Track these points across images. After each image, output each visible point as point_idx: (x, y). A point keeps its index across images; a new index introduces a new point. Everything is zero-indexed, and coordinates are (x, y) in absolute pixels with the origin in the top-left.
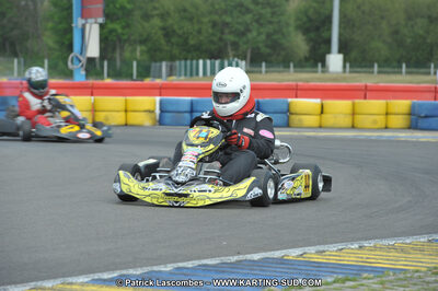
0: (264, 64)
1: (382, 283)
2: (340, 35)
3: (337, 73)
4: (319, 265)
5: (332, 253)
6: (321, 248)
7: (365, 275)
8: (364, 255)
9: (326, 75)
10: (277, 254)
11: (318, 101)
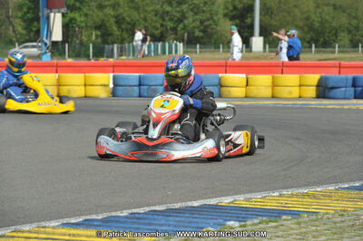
0: (198, 46)
1: (299, 224)
2: (261, 21)
3: (259, 52)
4: (247, 209)
5: (257, 200)
6: (248, 196)
7: (284, 217)
8: (283, 201)
9: (250, 54)
10: (213, 201)
11: (244, 75)
